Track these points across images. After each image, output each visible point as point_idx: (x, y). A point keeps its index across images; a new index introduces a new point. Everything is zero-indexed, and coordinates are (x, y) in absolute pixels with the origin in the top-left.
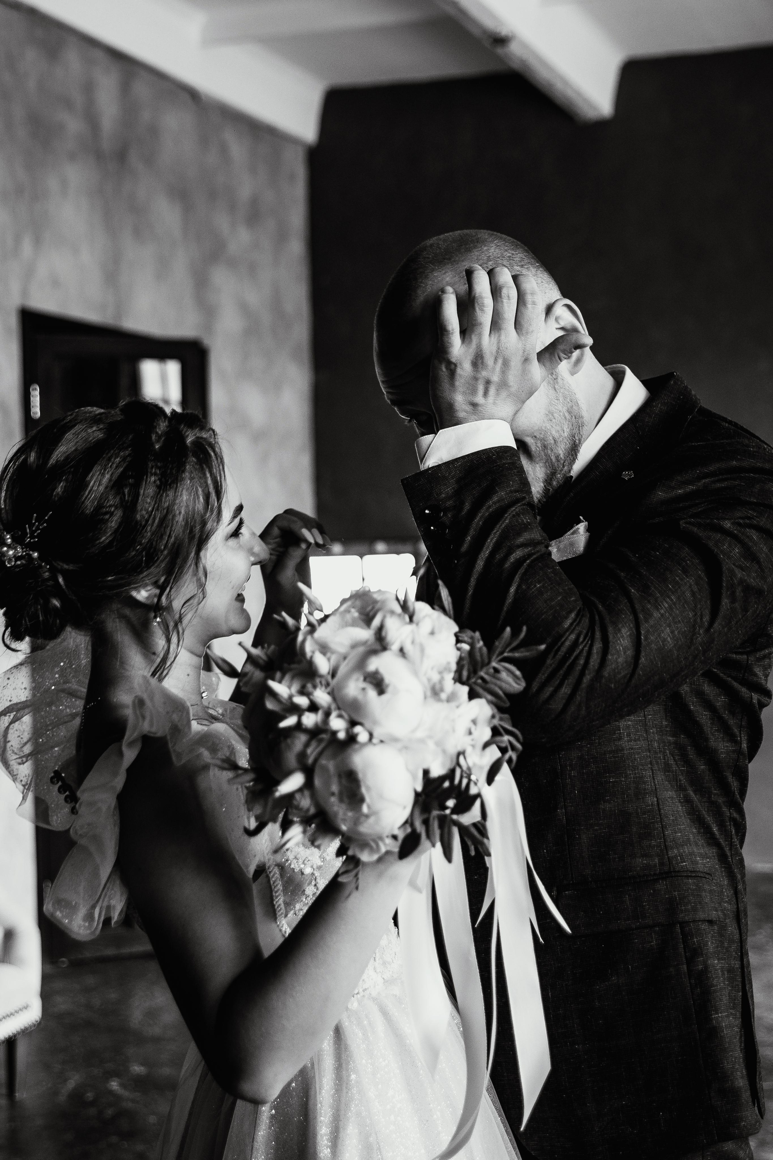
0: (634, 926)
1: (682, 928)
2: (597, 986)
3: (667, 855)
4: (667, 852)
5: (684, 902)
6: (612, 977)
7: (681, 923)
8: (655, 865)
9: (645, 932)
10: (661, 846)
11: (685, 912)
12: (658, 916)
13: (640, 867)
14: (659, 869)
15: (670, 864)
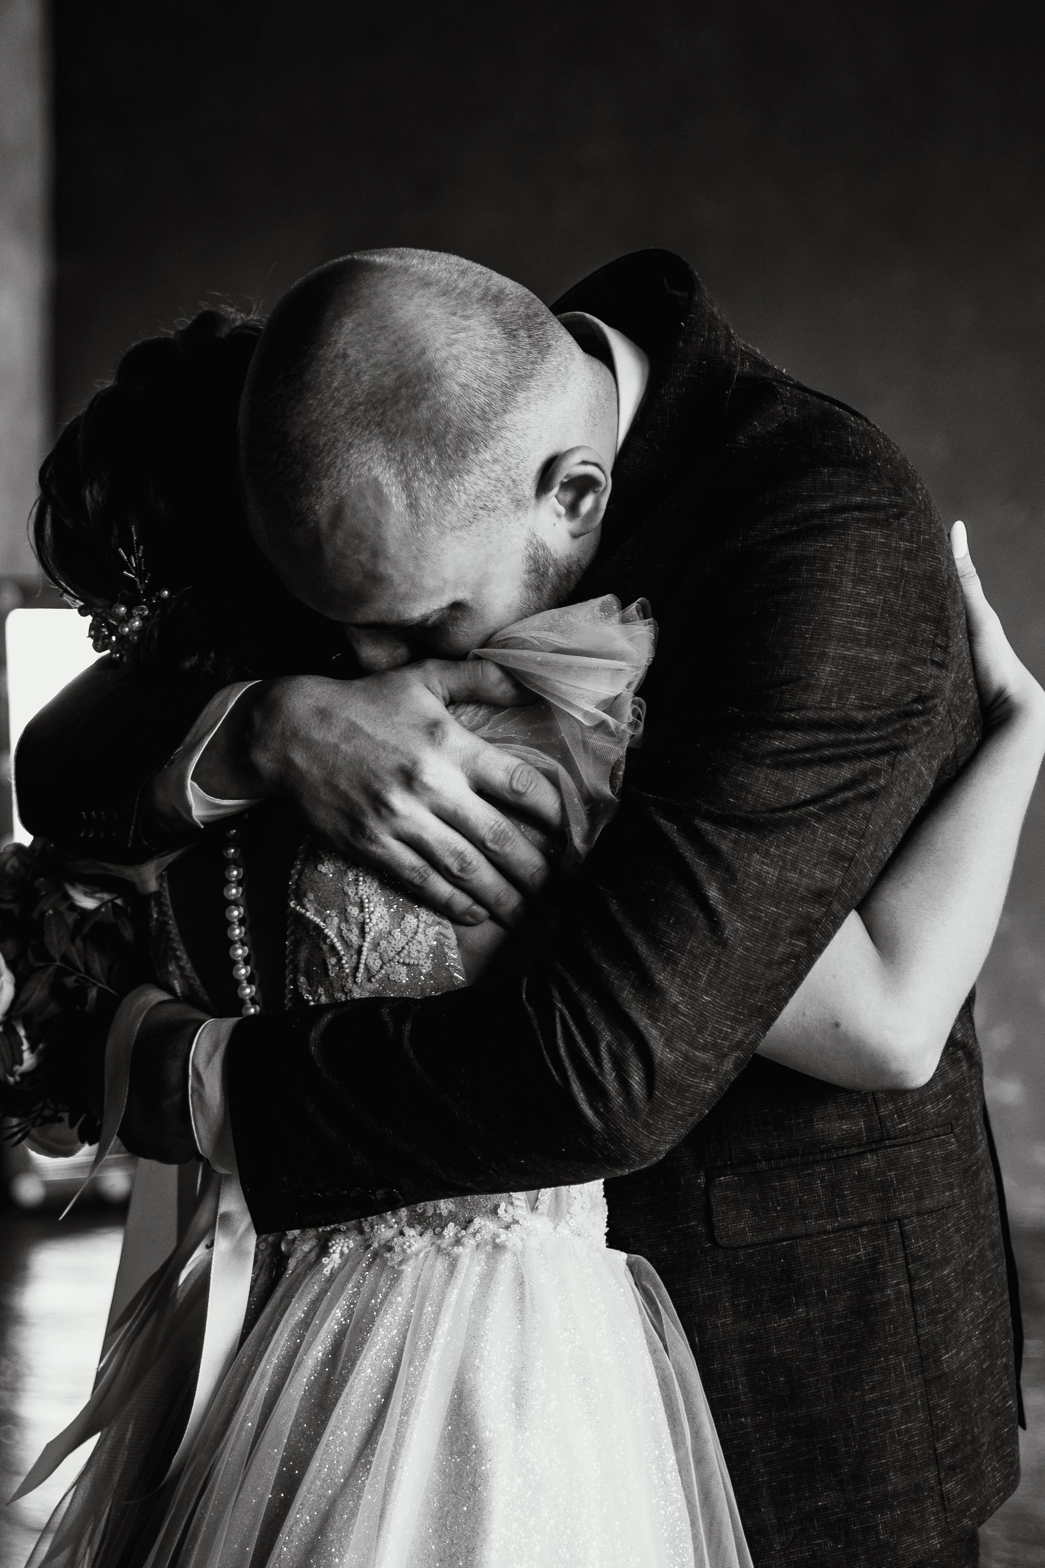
0: (829, 1227)
1: (901, 1226)
2: (774, 1323)
3: (878, 1113)
4: (877, 1110)
5: (905, 1187)
6: (797, 1309)
7: (899, 1220)
8: (860, 1132)
9: (847, 1236)
10: (868, 1100)
11: (906, 1203)
12: (867, 1211)
13: (838, 1135)
14: (866, 1136)
15: (882, 1128)
